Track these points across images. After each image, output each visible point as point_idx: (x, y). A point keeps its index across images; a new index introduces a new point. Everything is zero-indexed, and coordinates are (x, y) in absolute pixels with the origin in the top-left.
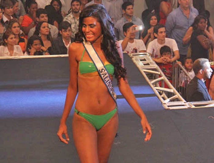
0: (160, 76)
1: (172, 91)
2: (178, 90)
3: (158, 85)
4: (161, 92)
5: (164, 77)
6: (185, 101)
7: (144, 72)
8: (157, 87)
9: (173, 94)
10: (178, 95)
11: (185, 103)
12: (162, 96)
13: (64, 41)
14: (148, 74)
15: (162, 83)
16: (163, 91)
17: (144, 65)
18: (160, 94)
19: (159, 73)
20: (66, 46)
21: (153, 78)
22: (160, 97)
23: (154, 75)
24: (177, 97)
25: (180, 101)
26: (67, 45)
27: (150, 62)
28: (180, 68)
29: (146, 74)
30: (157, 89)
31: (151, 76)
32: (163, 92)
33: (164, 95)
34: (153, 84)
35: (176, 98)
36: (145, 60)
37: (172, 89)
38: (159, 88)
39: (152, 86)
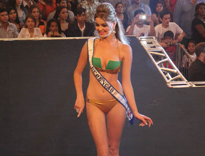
0: (165, 57)
1: (175, 71)
2: (181, 70)
4: (166, 72)
5: (168, 59)
6: (187, 81)
7: (151, 54)
8: (162, 67)
9: (176, 74)
10: (181, 75)
11: (187, 82)
12: (167, 75)
13: (79, 25)
14: (154, 56)
17: (151, 47)
18: (165, 74)
19: (164, 55)
20: (80, 29)
21: (159, 59)
22: (165, 77)
23: (160, 56)
24: (180, 77)
25: (182, 80)
26: (82, 29)
27: (157, 45)
28: (183, 51)
29: (153, 56)
30: (162, 70)
31: (157, 58)
32: (167, 72)
34: (158, 65)
35: (179, 78)
36: (151, 43)
37: (175, 69)
38: (164, 68)
39: (158, 67)
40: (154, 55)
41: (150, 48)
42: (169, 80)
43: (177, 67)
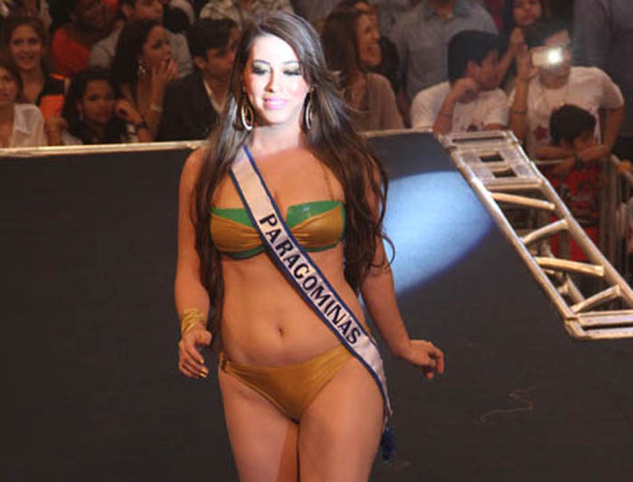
0: (554, 216)
1: (599, 270)
3: (548, 249)
4: (560, 275)
5: (567, 221)
8: (545, 255)
9: (604, 283)
10: (621, 287)
12: (565, 289)
14: (510, 210)
15: (561, 244)
16: (566, 271)
17: (497, 175)
18: (557, 283)
19: (552, 206)
21: (530, 223)
22: (556, 294)
23: (532, 213)
24: (619, 293)
26: (220, 104)
27: (519, 167)
29: (504, 211)
30: (542, 266)
31: (523, 218)
32: (564, 275)
33: (569, 286)
34: (528, 246)
35: (614, 296)
36: (498, 158)
37: (597, 263)
38: (552, 261)
39: (526, 254)
40: (508, 206)
41: (493, 178)
42: (577, 308)
43: (606, 255)
